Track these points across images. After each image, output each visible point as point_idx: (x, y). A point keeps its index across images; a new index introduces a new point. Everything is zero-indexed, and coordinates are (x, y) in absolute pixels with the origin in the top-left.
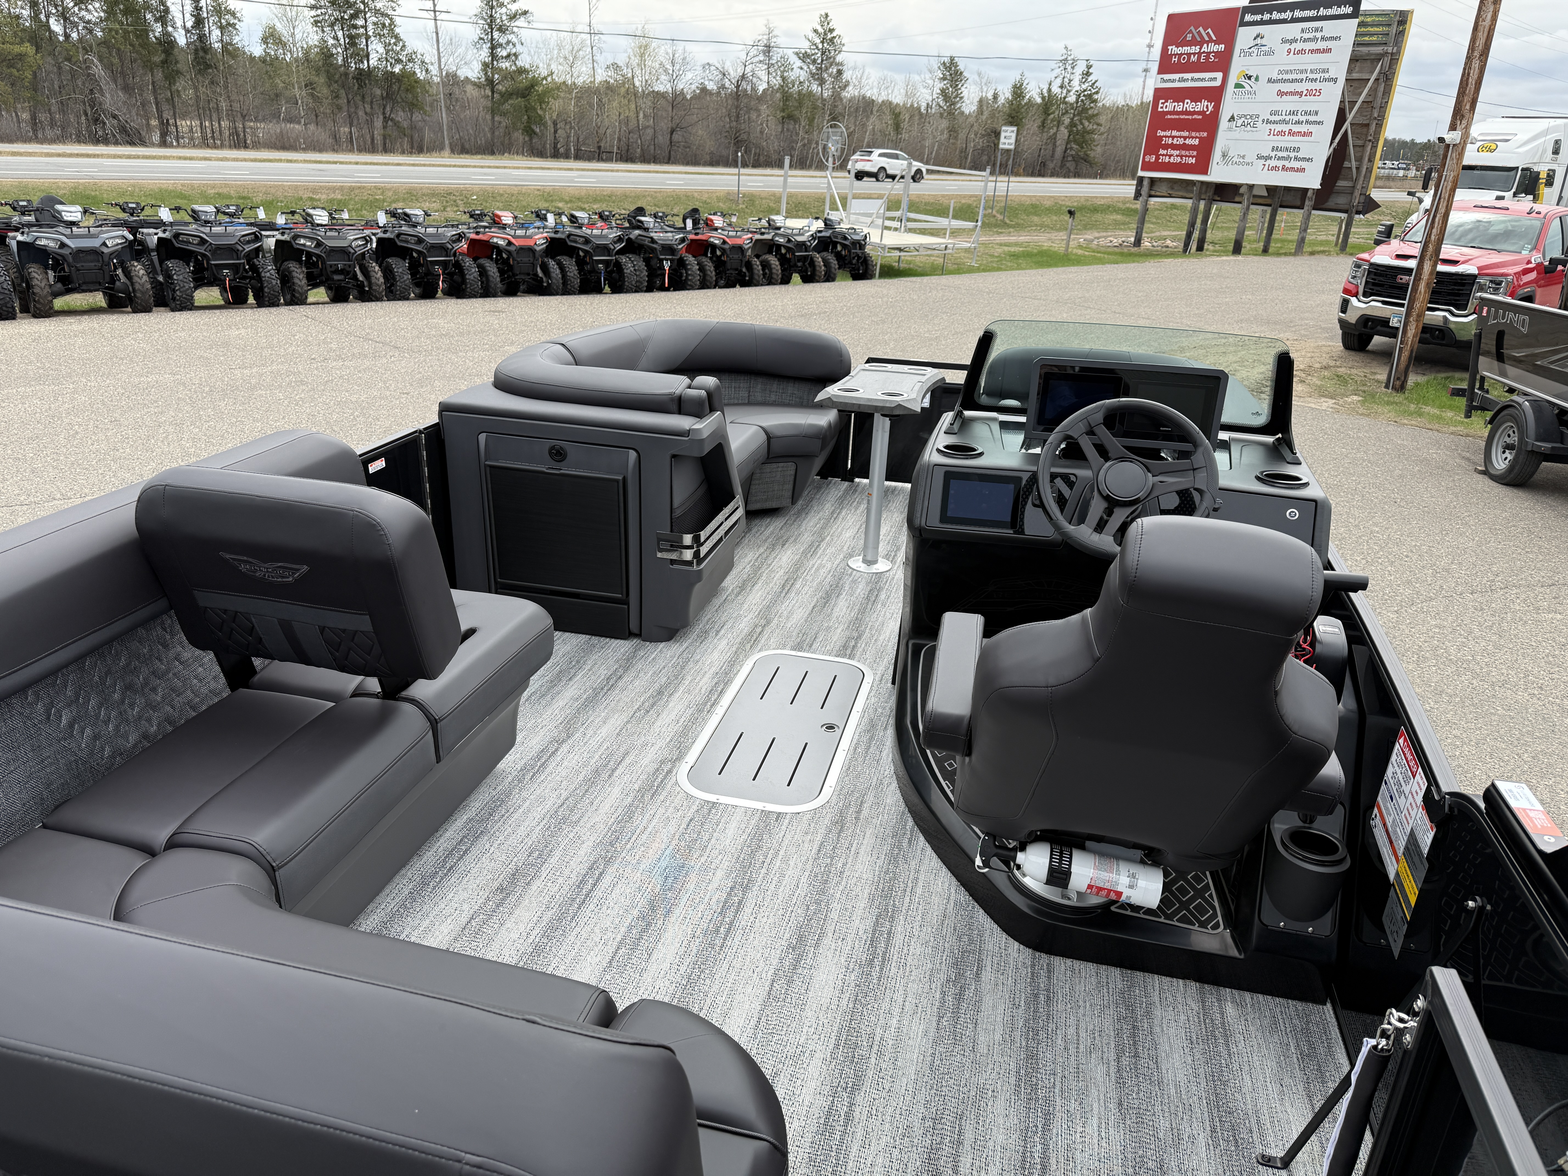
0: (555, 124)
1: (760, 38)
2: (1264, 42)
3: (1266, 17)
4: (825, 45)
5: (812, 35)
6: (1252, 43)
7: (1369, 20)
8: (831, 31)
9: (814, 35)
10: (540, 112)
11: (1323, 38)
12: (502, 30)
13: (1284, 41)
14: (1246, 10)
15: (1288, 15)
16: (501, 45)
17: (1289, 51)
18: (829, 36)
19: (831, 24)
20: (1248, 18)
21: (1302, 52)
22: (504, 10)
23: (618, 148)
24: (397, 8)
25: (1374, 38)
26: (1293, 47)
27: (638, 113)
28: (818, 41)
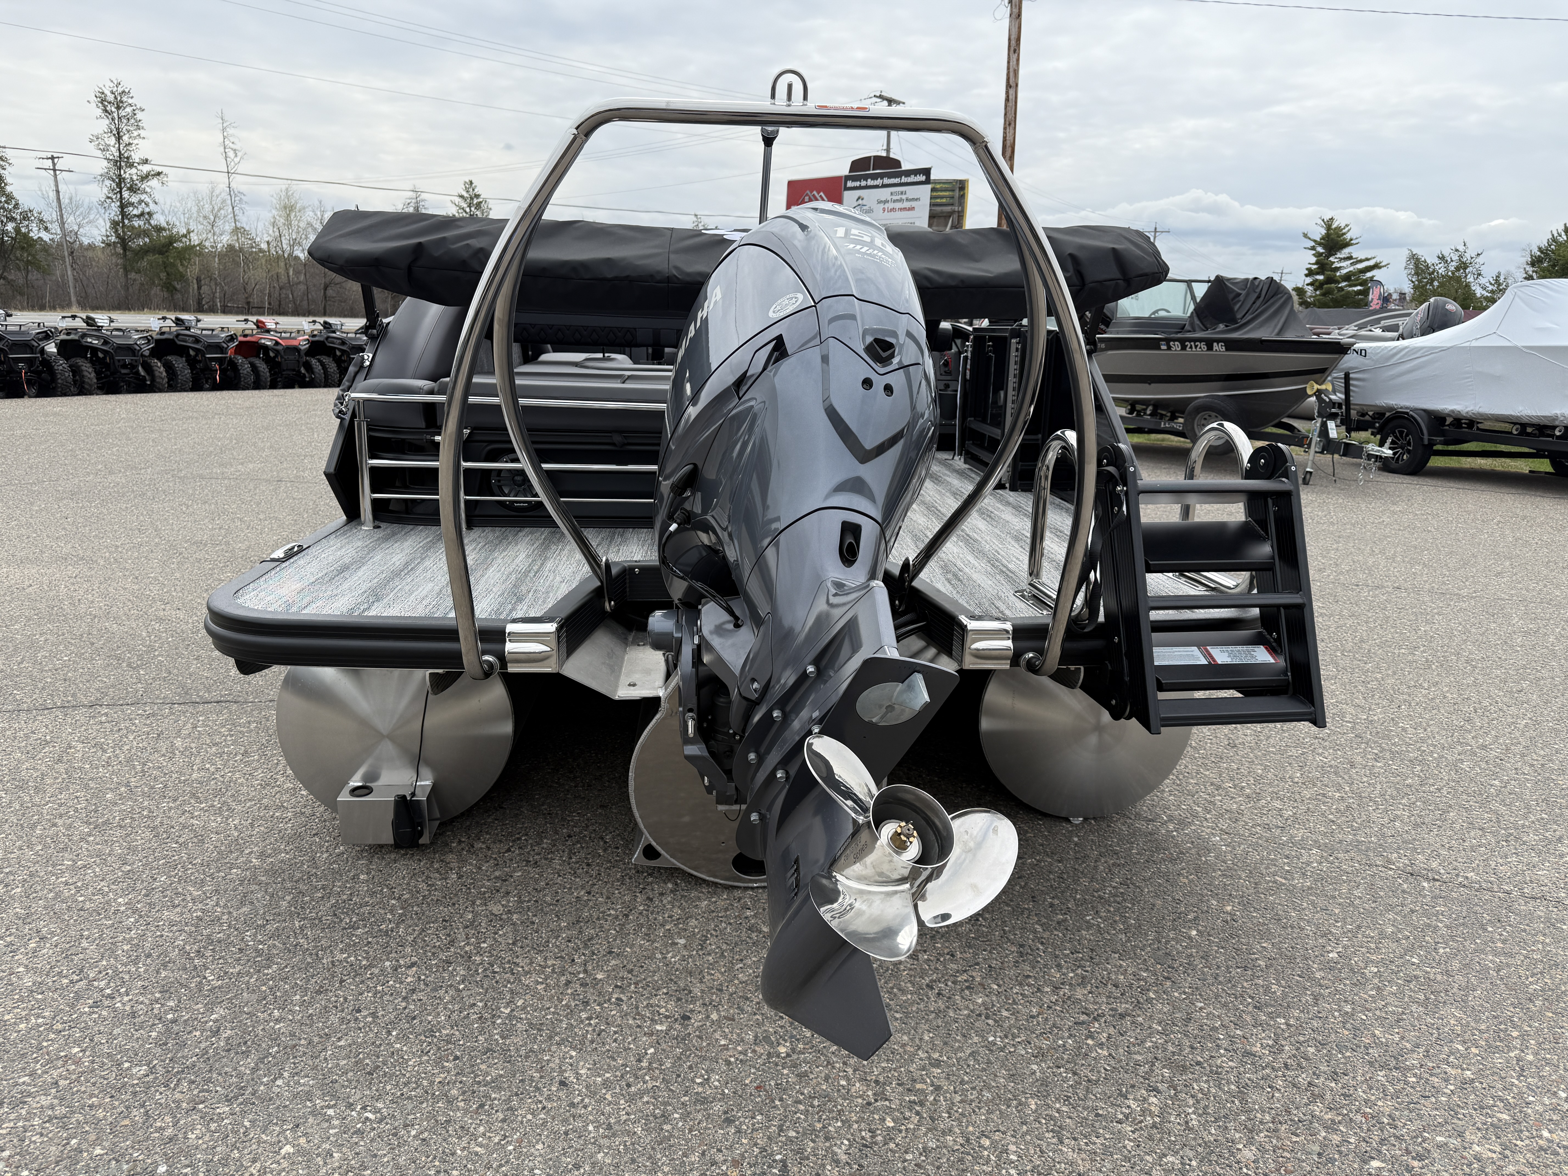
0: (199, 280)
1: (409, 201)
2: (864, 202)
3: (863, 183)
4: (473, 209)
5: (457, 200)
6: (856, 204)
7: (938, 186)
8: (477, 196)
9: (460, 200)
10: (181, 269)
11: (907, 200)
12: (133, 189)
13: (879, 202)
14: (847, 178)
15: (879, 182)
16: (132, 204)
17: (884, 210)
18: (475, 201)
19: (476, 190)
20: (850, 184)
21: (893, 210)
22: (134, 171)
23: (270, 304)
24: (7, 166)
25: (944, 200)
26: (886, 206)
27: (287, 269)
28: (465, 205)
